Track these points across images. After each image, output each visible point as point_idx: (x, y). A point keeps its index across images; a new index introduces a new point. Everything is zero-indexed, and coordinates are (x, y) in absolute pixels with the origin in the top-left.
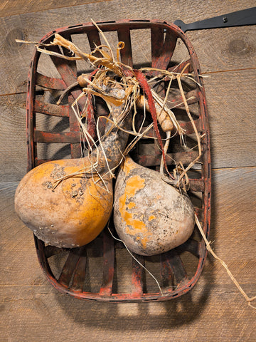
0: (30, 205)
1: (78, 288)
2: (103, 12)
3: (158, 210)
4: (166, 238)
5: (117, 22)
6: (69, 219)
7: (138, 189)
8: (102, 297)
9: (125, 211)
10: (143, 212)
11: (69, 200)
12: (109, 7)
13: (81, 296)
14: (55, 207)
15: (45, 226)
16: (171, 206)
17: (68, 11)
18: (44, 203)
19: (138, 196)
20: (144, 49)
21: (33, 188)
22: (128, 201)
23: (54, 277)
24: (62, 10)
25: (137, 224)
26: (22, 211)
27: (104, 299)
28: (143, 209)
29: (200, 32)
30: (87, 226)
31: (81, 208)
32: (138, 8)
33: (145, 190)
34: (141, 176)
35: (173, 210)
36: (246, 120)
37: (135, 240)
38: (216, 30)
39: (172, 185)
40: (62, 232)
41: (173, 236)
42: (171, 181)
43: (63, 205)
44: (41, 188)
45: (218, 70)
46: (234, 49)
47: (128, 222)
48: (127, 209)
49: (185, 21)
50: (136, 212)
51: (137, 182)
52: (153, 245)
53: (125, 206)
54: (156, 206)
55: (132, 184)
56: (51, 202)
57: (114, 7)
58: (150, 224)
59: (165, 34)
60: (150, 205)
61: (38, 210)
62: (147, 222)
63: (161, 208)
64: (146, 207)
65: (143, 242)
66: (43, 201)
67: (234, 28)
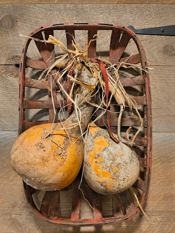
0: (26, 161)
1: (55, 216)
2: (77, 12)
3: (120, 164)
4: (124, 184)
5: (89, 24)
6: (56, 172)
7: (104, 148)
8: (74, 222)
9: (95, 164)
10: (109, 165)
11: (56, 157)
12: (82, 9)
13: (58, 222)
14: (46, 163)
15: (36, 178)
16: (128, 161)
17: (51, 7)
18: (38, 160)
19: (105, 153)
20: (105, 43)
21: (28, 148)
22: (97, 157)
23: (37, 209)
24: (46, 5)
25: (104, 174)
26: (18, 165)
27: (75, 224)
28: (109, 163)
29: (144, 36)
30: (68, 176)
31: (65, 163)
32: (103, 13)
33: (109, 148)
34: (105, 137)
35: (129, 163)
36: (170, 101)
37: (102, 185)
38: (155, 36)
39: (126, 144)
40: (50, 181)
41: (129, 182)
42: (126, 142)
43: (52, 161)
44: (34, 148)
45: (155, 64)
46: (167, 51)
47: (97, 172)
48: (96, 162)
49: (136, 27)
50: (104, 165)
51: (102, 142)
52: (115, 189)
53: (95, 160)
54: (118, 161)
55: (98, 144)
56: (43, 159)
57: (85, 9)
58: (114, 174)
59: (122, 34)
60: (114, 160)
61: (33, 166)
62: (112, 172)
63: (122, 162)
64: (111, 162)
65: (108, 187)
66: (37, 158)
67: (168, 37)
